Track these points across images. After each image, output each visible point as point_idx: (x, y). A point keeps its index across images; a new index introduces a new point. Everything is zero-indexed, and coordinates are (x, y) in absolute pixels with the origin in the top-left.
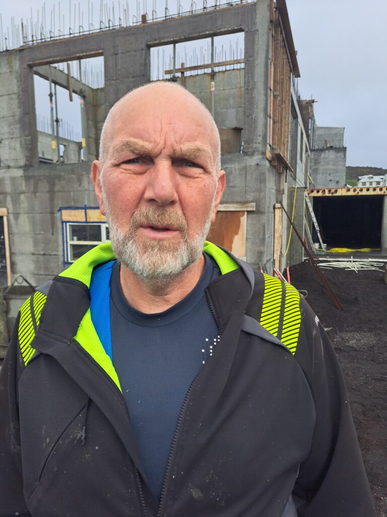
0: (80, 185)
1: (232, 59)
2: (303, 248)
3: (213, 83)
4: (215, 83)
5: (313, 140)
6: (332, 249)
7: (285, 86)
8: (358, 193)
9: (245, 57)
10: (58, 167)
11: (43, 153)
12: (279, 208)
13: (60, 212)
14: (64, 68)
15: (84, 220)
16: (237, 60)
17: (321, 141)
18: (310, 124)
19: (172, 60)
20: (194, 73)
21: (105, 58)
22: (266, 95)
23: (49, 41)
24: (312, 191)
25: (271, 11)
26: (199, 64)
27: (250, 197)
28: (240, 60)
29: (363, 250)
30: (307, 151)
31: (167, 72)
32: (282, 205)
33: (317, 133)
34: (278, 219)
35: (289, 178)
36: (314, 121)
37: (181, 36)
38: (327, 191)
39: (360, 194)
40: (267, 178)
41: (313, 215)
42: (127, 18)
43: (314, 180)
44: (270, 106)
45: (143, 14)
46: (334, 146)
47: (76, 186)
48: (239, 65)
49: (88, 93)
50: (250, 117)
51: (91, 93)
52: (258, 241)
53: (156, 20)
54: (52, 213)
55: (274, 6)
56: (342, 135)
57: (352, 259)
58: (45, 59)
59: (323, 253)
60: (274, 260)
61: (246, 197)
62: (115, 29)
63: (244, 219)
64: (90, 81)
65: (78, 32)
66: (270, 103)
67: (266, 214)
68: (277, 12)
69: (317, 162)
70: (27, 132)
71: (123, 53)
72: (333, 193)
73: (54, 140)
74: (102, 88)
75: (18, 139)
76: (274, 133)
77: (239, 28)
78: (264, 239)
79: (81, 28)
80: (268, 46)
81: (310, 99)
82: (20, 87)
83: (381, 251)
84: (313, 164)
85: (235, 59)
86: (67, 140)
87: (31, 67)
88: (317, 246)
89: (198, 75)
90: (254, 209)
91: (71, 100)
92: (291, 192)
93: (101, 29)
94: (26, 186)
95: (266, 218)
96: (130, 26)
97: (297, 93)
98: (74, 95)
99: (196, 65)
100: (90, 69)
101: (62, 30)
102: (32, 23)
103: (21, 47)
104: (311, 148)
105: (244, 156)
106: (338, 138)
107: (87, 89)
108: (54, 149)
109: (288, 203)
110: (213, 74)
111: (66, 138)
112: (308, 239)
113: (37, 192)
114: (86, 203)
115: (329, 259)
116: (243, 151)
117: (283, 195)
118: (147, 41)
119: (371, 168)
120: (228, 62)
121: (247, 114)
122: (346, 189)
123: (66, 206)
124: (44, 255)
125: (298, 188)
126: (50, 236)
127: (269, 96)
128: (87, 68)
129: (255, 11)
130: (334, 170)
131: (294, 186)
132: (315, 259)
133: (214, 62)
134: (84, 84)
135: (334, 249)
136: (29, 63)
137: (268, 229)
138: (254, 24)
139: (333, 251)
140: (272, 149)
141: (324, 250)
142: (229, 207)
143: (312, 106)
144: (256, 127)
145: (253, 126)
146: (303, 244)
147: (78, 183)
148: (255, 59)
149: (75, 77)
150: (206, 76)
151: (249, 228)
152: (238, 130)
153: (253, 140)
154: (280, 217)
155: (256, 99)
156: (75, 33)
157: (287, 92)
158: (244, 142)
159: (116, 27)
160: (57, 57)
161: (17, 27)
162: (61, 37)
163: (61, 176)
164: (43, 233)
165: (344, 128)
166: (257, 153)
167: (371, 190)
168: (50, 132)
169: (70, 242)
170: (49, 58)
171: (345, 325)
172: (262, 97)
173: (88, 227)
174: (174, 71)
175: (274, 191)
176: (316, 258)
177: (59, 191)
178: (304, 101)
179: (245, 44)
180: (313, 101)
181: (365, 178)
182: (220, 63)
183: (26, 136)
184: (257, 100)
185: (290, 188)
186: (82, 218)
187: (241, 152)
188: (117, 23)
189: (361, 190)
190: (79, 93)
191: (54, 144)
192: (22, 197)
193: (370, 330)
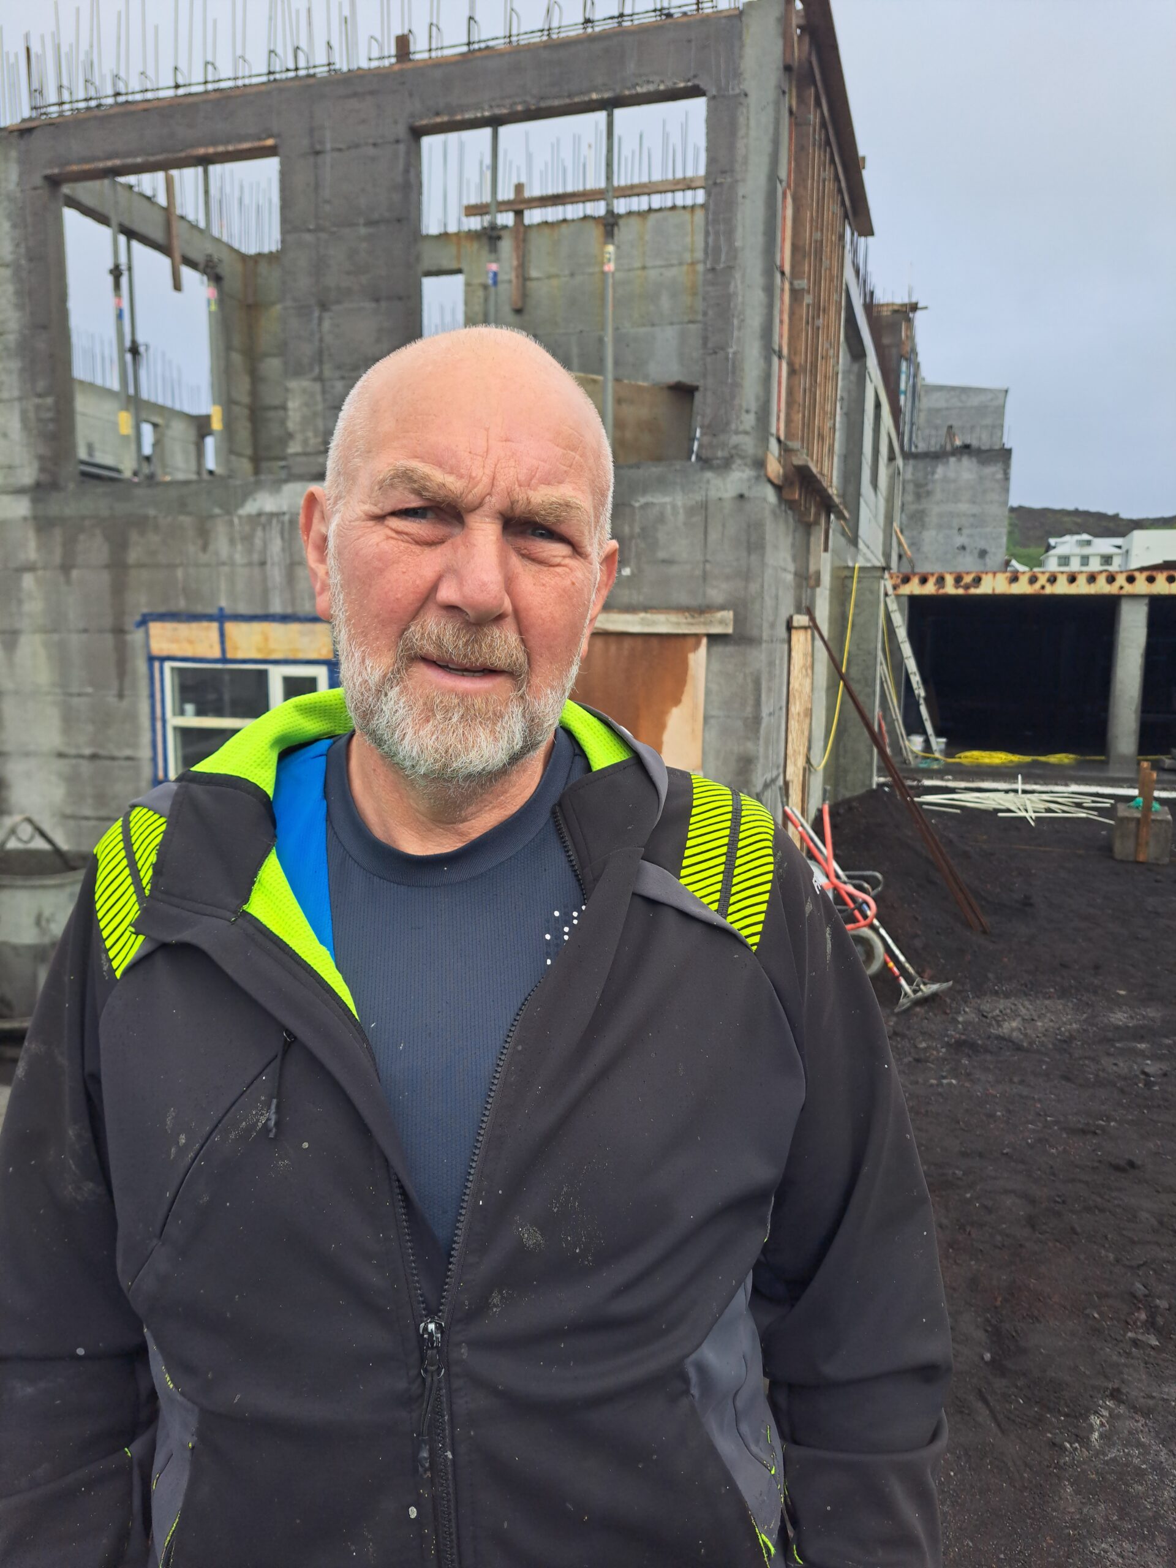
0: (205, 548)
1: (670, 177)
2: (875, 750)
3: (610, 248)
4: (618, 248)
5: (912, 424)
6: (962, 755)
7: (826, 263)
8: (1043, 587)
9: (708, 173)
10: (139, 492)
11: (90, 448)
12: (805, 628)
13: (141, 630)
14: (154, 189)
15: (216, 653)
16: (684, 179)
17: (937, 428)
18: (903, 377)
19: (488, 175)
20: (553, 214)
21: (282, 164)
22: (769, 290)
23: (111, 106)
24: (906, 580)
25: (786, 35)
26: (570, 189)
27: (716, 593)
28: (692, 180)
29: (1054, 759)
30: (892, 458)
31: (473, 210)
32: (813, 619)
33: (925, 403)
34: (801, 662)
35: (836, 539)
36: (918, 366)
37: (515, 104)
38: (949, 580)
39: (1049, 590)
40: (769, 537)
41: (907, 649)
42: (350, 44)
43: (912, 545)
44: (781, 322)
45: (399, 32)
46: (975, 443)
47: (192, 549)
48: (689, 193)
49: (229, 268)
50: (721, 354)
51: (239, 267)
52: (739, 724)
53: (439, 53)
54: (119, 631)
55: (795, 21)
56: (1000, 411)
57: (1019, 786)
58: (99, 159)
59: (935, 766)
60: (786, 784)
61: (704, 594)
62: (314, 76)
63: (699, 659)
64: (236, 230)
65: (202, 80)
66: (781, 312)
67: (764, 645)
68: (806, 40)
69: (921, 491)
70: (41, 385)
71: (340, 150)
72: (967, 587)
73: (127, 409)
74: (271, 253)
75: (16, 404)
76: (790, 404)
77: (690, 84)
78: (757, 719)
79: (210, 67)
80: (776, 142)
81: (906, 300)
82: (23, 245)
83: (1105, 763)
84: (909, 498)
85: (679, 175)
86: (161, 409)
87: (54, 182)
88: (916, 743)
89: (565, 221)
90: (730, 630)
91: (177, 286)
92: (843, 579)
93: (270, 73)
94: (39, 549)
95: (763, 657)
96: (359, 69)
97: (865, 282)
98: (186, 272)
99: (560, 190)
100: (237, 194)
101: (150, 73)
102: (58, 48)
103: (24, 121)
104: (906, 447)
105: (702, 469)
106: (988, 421)
107: (225, 255)
108: (126, 438)
109: (831, 612)
110: (611, 220)
111: (160, 401)
112: (891, 724)
113: (73, 566)
114: (223, 603)
115: (951, 784)
116: (699, 458)
117: (818, 590)
118: (412, 116)
119: (1087, 514)
120: (655, 184)
121: (710, 345)
122: (1008, 574)
123: (162, 609)
124: (94, 757)
125: (861, 569)
126: (112, 700)
127: (778, 292)
128: (228, 189)
129: (740, 38)
130: (974, 516)
131: (850, 564)
132: (909, 783)
133: (616, 184)
134: (218, 241)
135: (968, 754)
136: (49, 172)
137: (770, 689)
138: (736, 74)
139: (964, 761)
140: (785, 450)
141: (937, 755)
142: (654, 623)
143: (909, 321)
144: (736, 385)
145: (730, 381)
146: (876, 739)
147: (200, 542)
148: (737, 181)
149: (191, 217)
150: (591, 224)
151: (714, 687)
152: (683, 392)
153: (728, 423)
154: (805, 655)
155: (740, 299)
156: (190, 85)
157: (831, 280)
158: (702, 427)
159: (317, 70)
160: (136, 156)
161: (12, 60)
162: (149, 95)
163: (146, 518)
164: (90, 690)
165: (1006, 391)
166: (739, 461)
167: (1082, 580)
168: (115, 385)
169: (174, 721)
170: (109, 157)
171: (991, 976)
172: (757, 297)
173: (227, 677)
174: (493, 208)
175: (789, 578)
176: (914, 780)
177: (141, 566)
178: (887, 305)
179: (708, 134)
180: (914, 307)
181: (1066, 545)
182: (632, 187)
183: (40, 396)
184: (743, 303)
185: (839, 568)
186: (211, 647)
187: (693, 458)
188: (320, 58)
189: (1053, 579)
190: (202, 266)
191: (125, 421)
192: (28, 581)
193: (1064, 993)
